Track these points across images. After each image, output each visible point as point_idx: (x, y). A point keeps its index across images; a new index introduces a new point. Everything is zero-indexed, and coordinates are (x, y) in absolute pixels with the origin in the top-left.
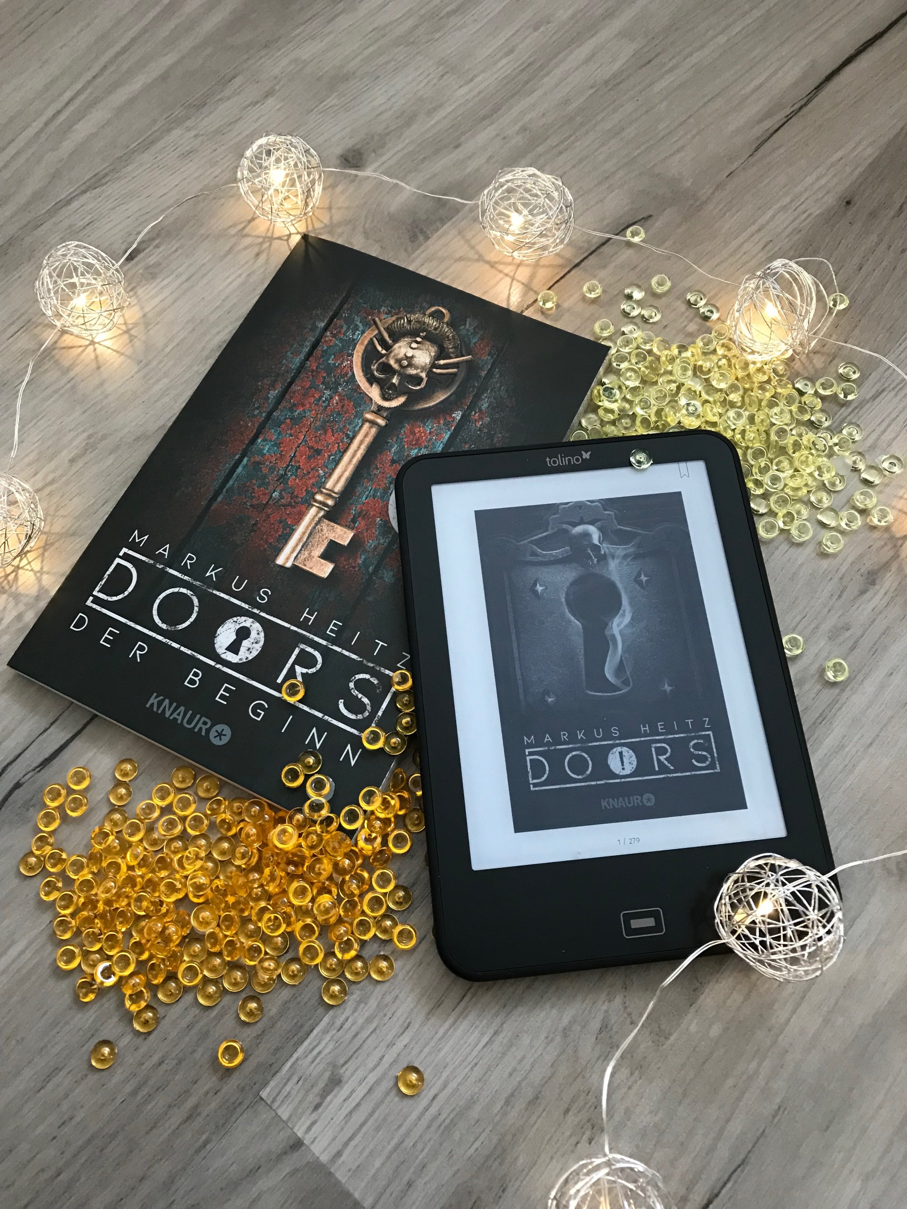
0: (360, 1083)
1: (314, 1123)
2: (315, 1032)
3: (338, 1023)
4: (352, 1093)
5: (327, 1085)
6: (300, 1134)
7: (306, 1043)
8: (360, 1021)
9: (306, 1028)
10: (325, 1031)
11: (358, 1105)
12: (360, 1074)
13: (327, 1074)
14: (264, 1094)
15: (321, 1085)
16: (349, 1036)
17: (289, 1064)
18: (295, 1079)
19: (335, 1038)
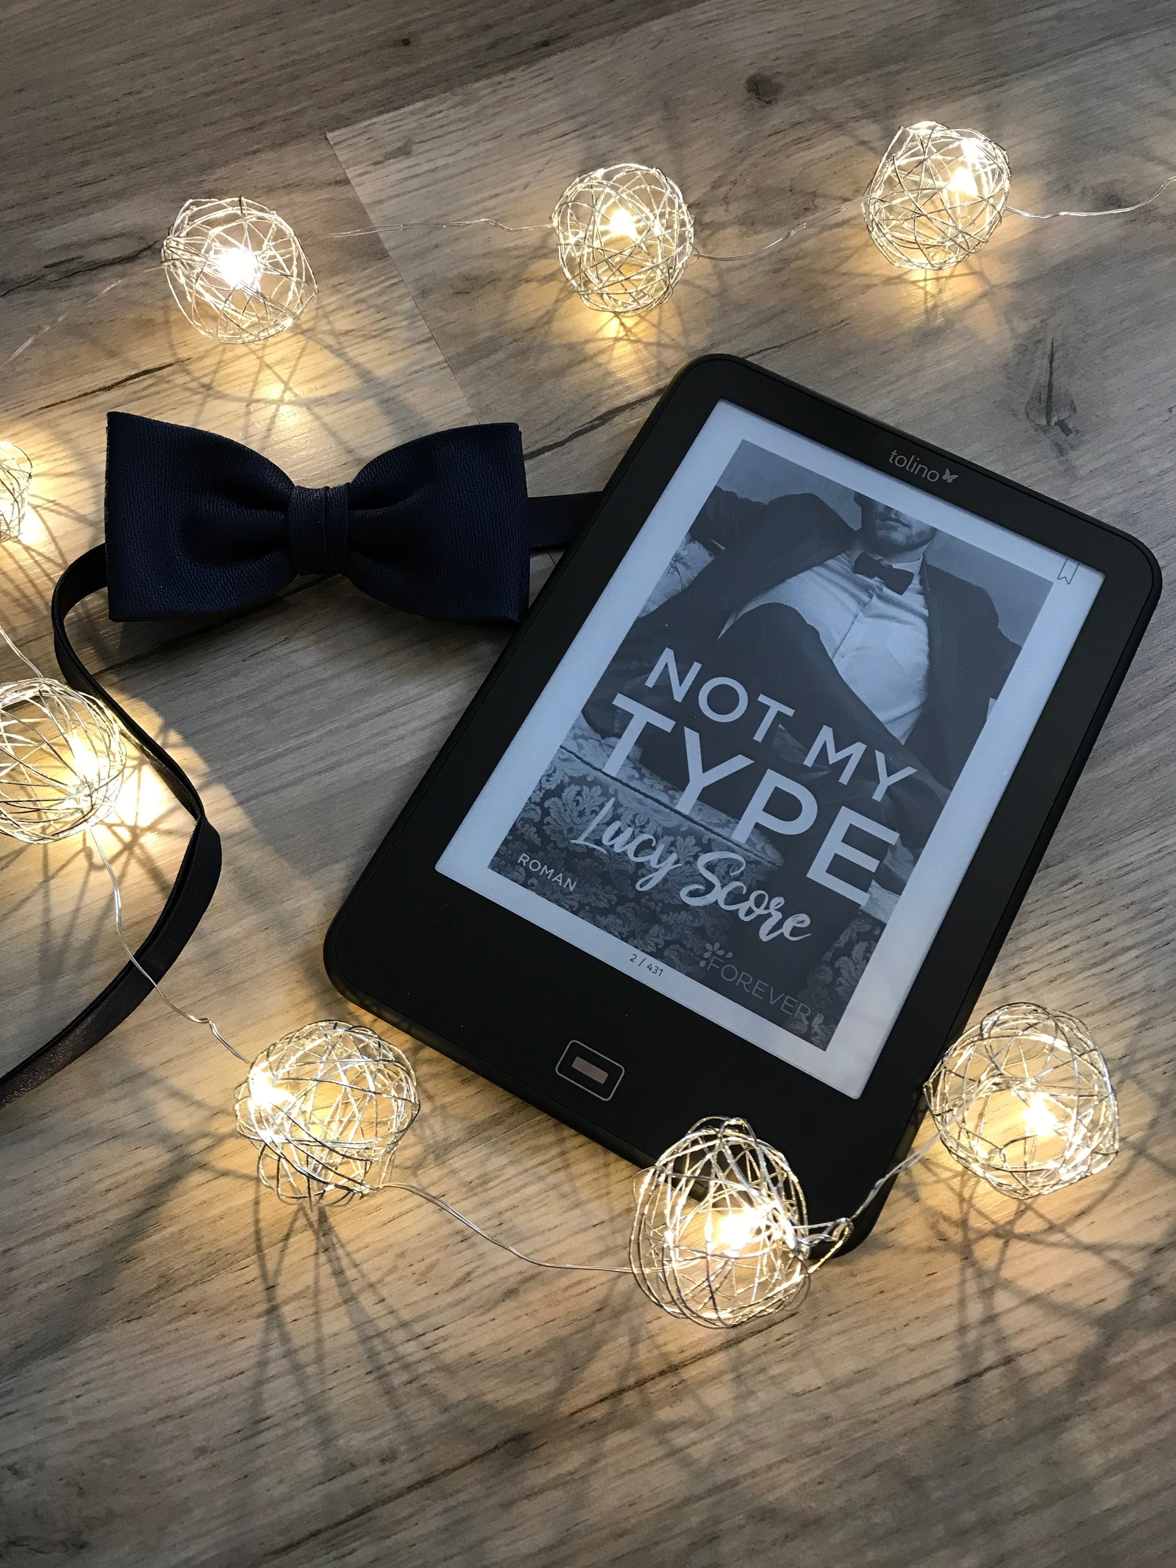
0: (428, 161)
1: (367, 173)
2: (403, 110)
3: (430, 111)
4: (418, 164)
5: (394, 151)
6: (349, 176)
7: (391, 114)
8: (452, 118)
9: (395, 105)
10: (413, 113)
11: (418, 175)
12: (432, 154)
13: (399, 144)
14: (329, 135)
15: (389, 149)
16: (436, 124)
17: (366, 123)
18: (367, 136)
19: (421, 121)
